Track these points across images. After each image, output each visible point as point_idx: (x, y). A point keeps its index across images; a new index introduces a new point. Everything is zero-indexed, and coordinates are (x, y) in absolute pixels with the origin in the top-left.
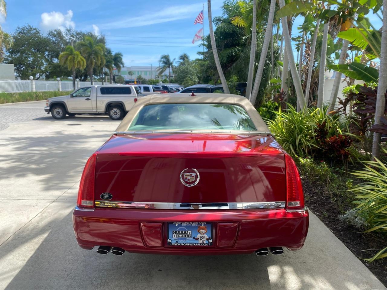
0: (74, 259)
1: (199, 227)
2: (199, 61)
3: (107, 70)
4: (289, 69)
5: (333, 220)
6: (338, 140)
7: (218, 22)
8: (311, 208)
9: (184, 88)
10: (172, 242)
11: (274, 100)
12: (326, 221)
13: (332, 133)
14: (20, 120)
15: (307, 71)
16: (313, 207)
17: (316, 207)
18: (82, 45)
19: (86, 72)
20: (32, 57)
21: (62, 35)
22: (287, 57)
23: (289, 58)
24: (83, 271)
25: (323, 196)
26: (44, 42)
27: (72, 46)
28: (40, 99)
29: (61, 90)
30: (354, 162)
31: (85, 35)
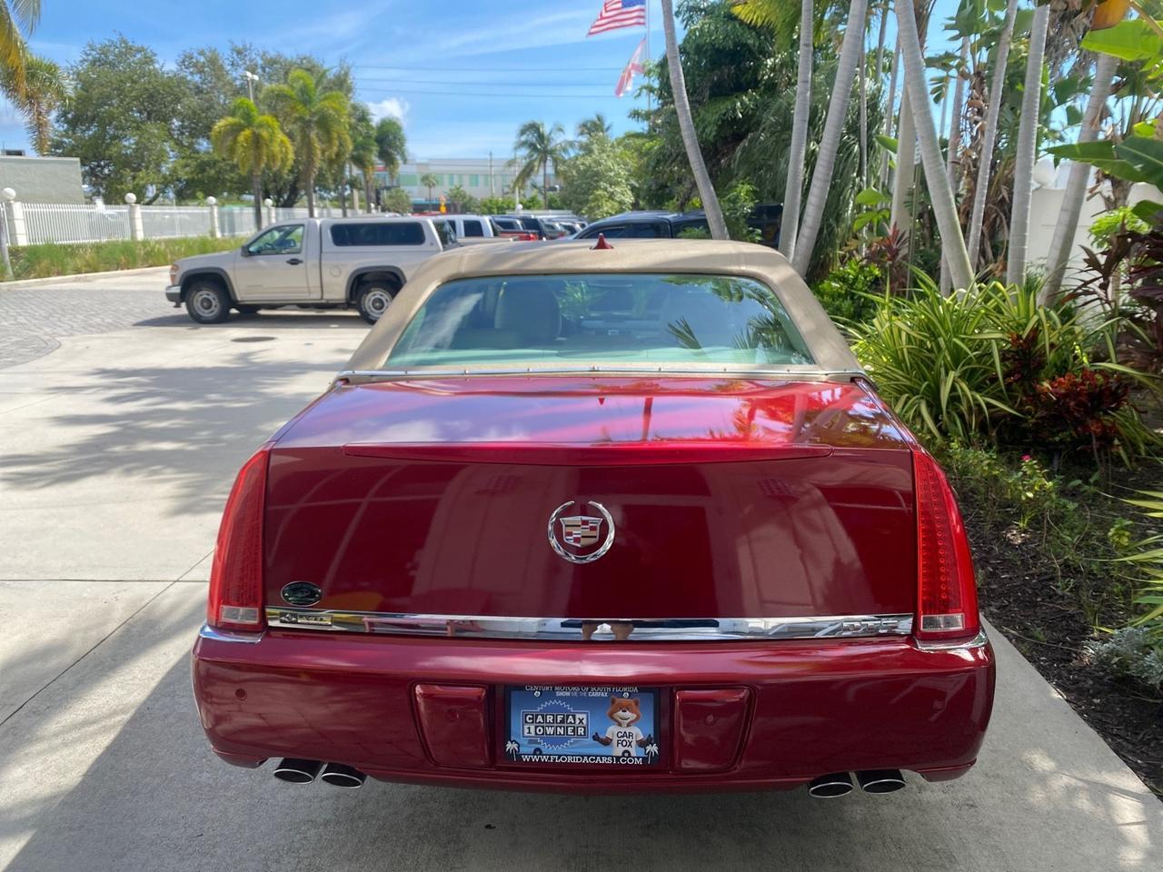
0: (216, 785)
1: (613, 702)
2: (636, 140)
3: (356, 171)
4: (916, 157)
5: (1065, 657)
6: (1082, 387)
7: (691, 17)
8: (992, 614)
9: (589, 223)
10: (523, 750)
11: (867, 257)
12: (1044, 658)
13: (1059, 363)
14: (93, 327)
15: (975, 166)
16: (998, 609)
17: (1008, 609)
18: (281, 96)
19: (296, 180)
20: (134, 136)
21: (222, 66)
22: (912, 120)
23: (916, 124)
24: (240, 828)
25: (1031, 572)
26: (168, 90)
27: (248, 97)
28: (156, 262)
29: (219, 235)
30: (1130, 458)
31: (292, 64)
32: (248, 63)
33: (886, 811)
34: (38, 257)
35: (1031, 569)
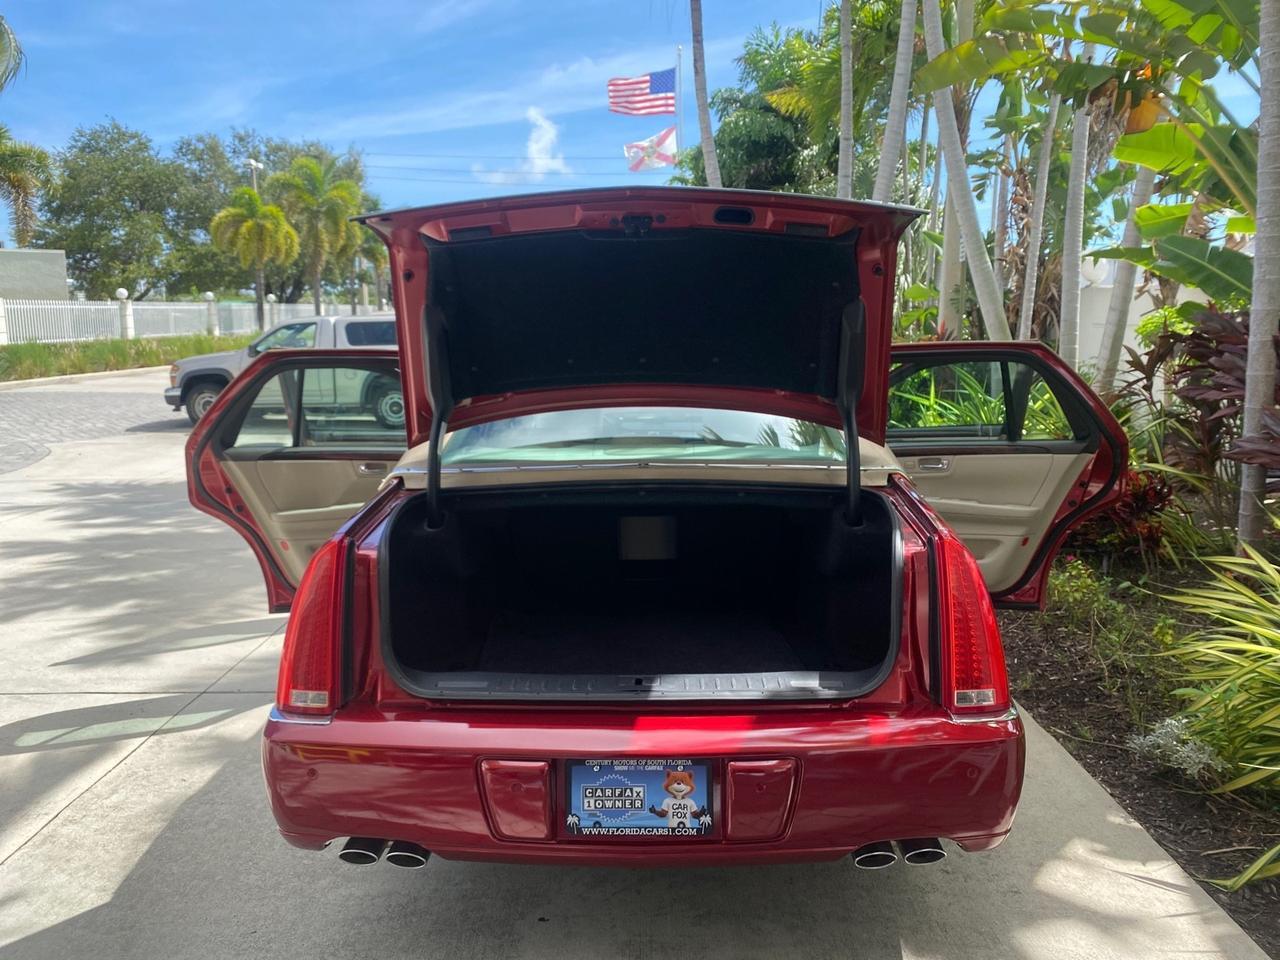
0: (265, 886)
1: (668, 775)
3: (366, 264)
4: (961, 255)
5: (1111, 754)
7: (726, 108)
8: (1040, 715)
10: (583, 824)
12: (1089, 756)
14: (84, 432)
15: (1022, 264)
16: (1046, 710)
17: (1056, 710)
18: (286, 186)
19: (302, 273)
20: (125, 227)
21: (222, 153)
22: (956, 218)
23: (960, 222)
24: (293, 924)
25: (1078, 673)
26: (164, 179)
27: (253, 188)
28: (149, 362)
29: (217, 332)
30: (1181, 561)
31: (298, 151)
32: (251, 150)
33: (932, 898)
34: (20, 358)
35: (1078, 670)
